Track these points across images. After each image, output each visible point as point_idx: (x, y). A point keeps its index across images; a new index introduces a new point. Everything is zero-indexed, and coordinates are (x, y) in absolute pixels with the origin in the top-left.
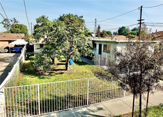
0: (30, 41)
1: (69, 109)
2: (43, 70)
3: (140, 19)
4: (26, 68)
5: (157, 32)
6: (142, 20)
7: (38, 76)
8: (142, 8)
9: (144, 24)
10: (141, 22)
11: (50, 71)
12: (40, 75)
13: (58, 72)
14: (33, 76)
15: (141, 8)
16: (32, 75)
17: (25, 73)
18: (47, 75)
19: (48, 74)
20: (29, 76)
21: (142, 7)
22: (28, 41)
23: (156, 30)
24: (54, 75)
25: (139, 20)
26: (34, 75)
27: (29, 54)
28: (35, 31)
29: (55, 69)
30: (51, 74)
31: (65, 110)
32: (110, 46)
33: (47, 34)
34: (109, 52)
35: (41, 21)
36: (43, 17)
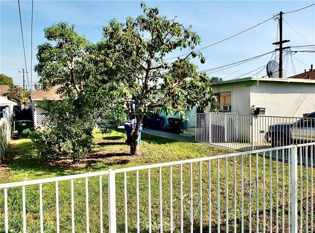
0: (23, 101)
2: (72, 151)
3: (279, 41)
4: (17, 154)
5: (313, 69)
6: (286, 41)
7: (56, 172)
8: (283, 16)
9: (289, 50)
10: (283, 47)
11: (86, 160)
12: (63, 169)
13: (112, 159)
14: (40, 173)
15: (281, 17)
16: (38, 171)
17: (15, 166)
18: (83, 168)
19: (84, 165)
20: (29, 172)
21: (281, 13)
22: (19, 102)
23: (312, 66)
24: (103, 167)
25: (276, 44)
26: (44, 169)
27: (23, 122)
28: (41, 60)
29: (98, 153)
30: (93, 164)
32: (230, 96)
33: (71, 68)
34: (227, 109)
35: (58, 34)
36: (62, 27)
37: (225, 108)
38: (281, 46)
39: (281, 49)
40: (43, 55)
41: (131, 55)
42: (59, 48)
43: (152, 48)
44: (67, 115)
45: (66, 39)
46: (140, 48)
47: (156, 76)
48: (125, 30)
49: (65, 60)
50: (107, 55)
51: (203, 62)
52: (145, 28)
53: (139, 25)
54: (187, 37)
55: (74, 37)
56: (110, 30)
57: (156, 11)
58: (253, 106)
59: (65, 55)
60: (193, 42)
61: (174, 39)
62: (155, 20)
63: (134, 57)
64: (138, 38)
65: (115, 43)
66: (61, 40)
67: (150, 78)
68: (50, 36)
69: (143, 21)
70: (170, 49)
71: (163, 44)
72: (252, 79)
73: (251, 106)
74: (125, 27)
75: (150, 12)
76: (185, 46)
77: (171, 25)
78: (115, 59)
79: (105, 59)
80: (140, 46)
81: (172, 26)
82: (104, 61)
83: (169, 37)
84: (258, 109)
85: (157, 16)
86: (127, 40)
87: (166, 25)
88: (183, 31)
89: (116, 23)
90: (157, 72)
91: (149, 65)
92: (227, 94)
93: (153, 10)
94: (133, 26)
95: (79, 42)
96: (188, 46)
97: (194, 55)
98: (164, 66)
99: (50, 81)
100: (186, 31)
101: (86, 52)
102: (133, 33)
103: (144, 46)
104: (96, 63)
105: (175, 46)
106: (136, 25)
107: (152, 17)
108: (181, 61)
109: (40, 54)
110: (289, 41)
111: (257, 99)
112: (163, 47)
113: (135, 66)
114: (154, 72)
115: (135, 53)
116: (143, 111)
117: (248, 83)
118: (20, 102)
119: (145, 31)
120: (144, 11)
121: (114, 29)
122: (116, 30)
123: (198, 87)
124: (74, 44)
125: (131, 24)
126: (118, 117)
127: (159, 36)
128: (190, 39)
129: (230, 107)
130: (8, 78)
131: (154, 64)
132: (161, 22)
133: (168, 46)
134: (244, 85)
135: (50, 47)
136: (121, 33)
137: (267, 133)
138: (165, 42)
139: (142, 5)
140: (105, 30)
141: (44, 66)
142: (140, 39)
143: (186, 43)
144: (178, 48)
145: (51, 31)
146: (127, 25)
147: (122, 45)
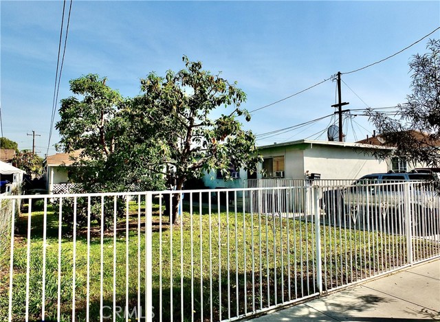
1: (263, 310)
3: (338, 103)
5: (376, 135)
6: (345, 104)
8: (341, 76)
9: (348, 113)
10: (342, 110)
15: (339, 77)
21: (339, 74)
23: (374, 131)
25: (335, 106)
27: (37, 191)
31: (250, 314)
32: (283, 160)
33: (100, 127)
34: (280, 175)
35: (86, 87)
36: (91, 79)
37: (278, 174)
38: (340, 109)
39: (340, 112)
40: (67, 111)
41: (171, 111)
42: (87, 102)
43: (194, 104)
44: (97, 175)
45: (96, 92)
46: (181, 103)
47: (199, 135)
48: (164, 85)
49: (93, 117)
50: (144, 109)
51: (248, 119)
52: (187, 82)
53: (180, 80)
54: (232, 93)
55: (105, 91)
56: (149, 83)
57: (198, 65)
58: (308, 172)
59: (94, 111)
60: (238, 99)
61: (218, 95)
62: (198, 75)
63: (174, 113)
64: (178, 92)
65: (153, 98)
66: (90, 94)
67: (192, 138)
68: (77, 88)
69: (185, 75)
70: (214, 106)
71: (206, 100)
72: (305, 142)
73: (305, 172)
74: (165, 81)
75: (193, 66)
76: (229, 103)
77: (215, 80)
78: (153, 113)
79: (142, 113)
80: (180, 100)
81: (216, 82)
82: (141, 116)
83: (213, 92)
84: (313, 175)
85: (200, 71)
86: (167, 94)
87: (210, 80)
88: (227, 87)
89: (155, 76)
90: (201, 131)
91: (191, 123)
92: (280, 158)
93: (196, 64)
94: (174, 80)
95: (112, 97)
96: (232, 103)
97: (240, 113)
98: (207, 123)
99: (75, 140)
100: (231, 88)
101: (119, 108)
102: (174, 87)
103: (186, 102)
104: (131, 117)
105: (219, 102)
106: (178, 79)
107: (195, 71)
108: (225, 118)
109: (63, 109)
110: (348, 103)
111: (312, 164)
112: (206, 103)
113: (176, 124)
114: (197, 131)
115: (175, 108)
116: (183, 170)
117: (301, 146)
118: (30, 170)
119: (187, 86)
120: (187, 65)
121: (152, 82)
122: (155, 83)
123: (243, 146)
124: (105, 98)
125: (171, 79)
126: (155, 183)
127: (202, 92)
128: (235, 96)
129: (283, 173)
130: (11, 143)
131: (197, 121)
132: (204, 77)
133: (212, 102)
134: (297, 149)
135: (75, 101)
136: (160, 86)
137: (322, 200)
138: (208, 98)
139: (183, 58)
140: (143, 83)
141: (68, 123)
142: (181, 93)
143: (231, 100)
144: (222, 105)
145: (78, 83)
146: (167, 78)
147: (161, 99)
